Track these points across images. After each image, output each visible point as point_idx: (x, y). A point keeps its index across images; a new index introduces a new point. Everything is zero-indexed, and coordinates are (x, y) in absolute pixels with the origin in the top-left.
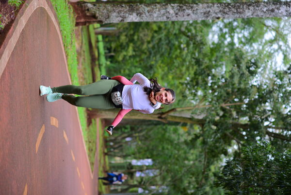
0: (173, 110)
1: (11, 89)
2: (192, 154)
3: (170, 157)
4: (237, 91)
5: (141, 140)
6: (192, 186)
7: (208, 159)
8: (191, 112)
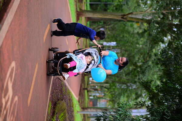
0: (131, 13)
1: (28, 4)
2: (142, 41)
3: (128, 42)
4: (173, 3)
5: (109, 30)
6: (140, 61)
7: (152, 45)
8: (142, 15)
